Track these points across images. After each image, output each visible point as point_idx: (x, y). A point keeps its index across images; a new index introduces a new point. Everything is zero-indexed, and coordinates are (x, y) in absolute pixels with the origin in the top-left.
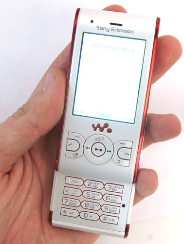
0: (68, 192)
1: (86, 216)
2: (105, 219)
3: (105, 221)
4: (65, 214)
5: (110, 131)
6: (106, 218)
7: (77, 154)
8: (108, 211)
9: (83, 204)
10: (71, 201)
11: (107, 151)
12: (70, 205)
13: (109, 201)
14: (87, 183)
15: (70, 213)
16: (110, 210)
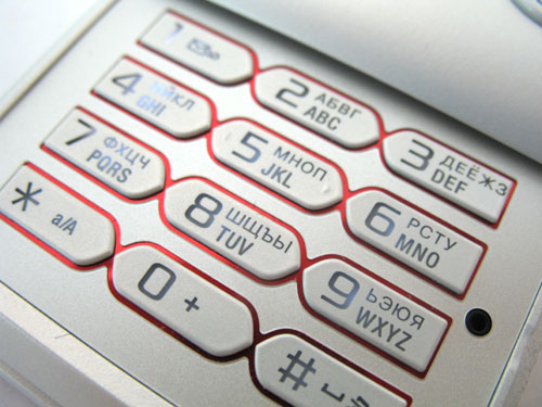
1: (155, 284)
2: (297, 370)
3: (286, 390)
6: (309, 367)
10: (109, 142)
12: (91, 167)
13: (388, 242)
15: (56, 221)
16: (364, 317)
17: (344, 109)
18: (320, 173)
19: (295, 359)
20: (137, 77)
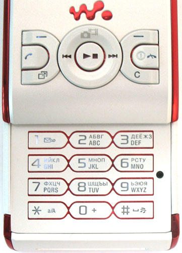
0: (38, 166)
2: (125, 210)
3: (126, 216)
4: (37, 216)
5: (108, 16)
6: (128, 208)
7: (46, 73)
8: (130, 192)
9: (74, 187)
10: (46, 184)
11: (110, 56)
12: (47, 193)
13: (129, 169)
14: (74, 140)
15: (49, 212)
16: (133, 190)
17: (98, 137)
18: (103, 160)
19: (124, 208)
20: (38, 160)
